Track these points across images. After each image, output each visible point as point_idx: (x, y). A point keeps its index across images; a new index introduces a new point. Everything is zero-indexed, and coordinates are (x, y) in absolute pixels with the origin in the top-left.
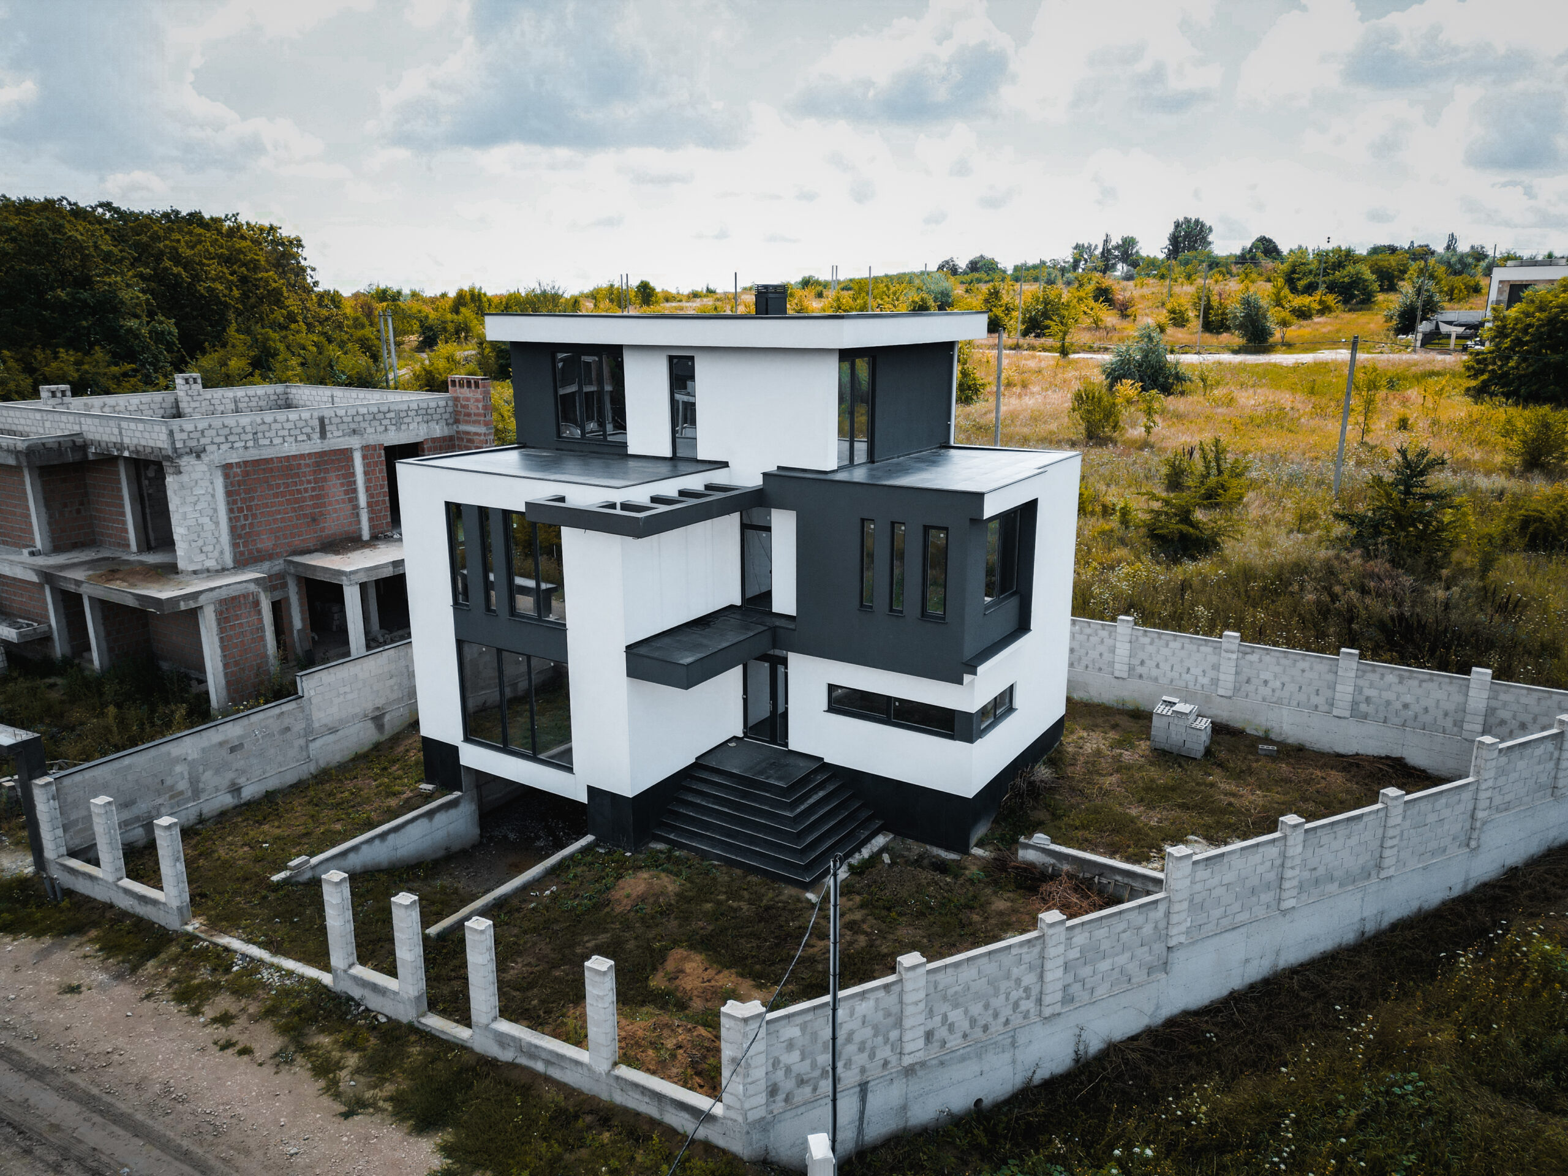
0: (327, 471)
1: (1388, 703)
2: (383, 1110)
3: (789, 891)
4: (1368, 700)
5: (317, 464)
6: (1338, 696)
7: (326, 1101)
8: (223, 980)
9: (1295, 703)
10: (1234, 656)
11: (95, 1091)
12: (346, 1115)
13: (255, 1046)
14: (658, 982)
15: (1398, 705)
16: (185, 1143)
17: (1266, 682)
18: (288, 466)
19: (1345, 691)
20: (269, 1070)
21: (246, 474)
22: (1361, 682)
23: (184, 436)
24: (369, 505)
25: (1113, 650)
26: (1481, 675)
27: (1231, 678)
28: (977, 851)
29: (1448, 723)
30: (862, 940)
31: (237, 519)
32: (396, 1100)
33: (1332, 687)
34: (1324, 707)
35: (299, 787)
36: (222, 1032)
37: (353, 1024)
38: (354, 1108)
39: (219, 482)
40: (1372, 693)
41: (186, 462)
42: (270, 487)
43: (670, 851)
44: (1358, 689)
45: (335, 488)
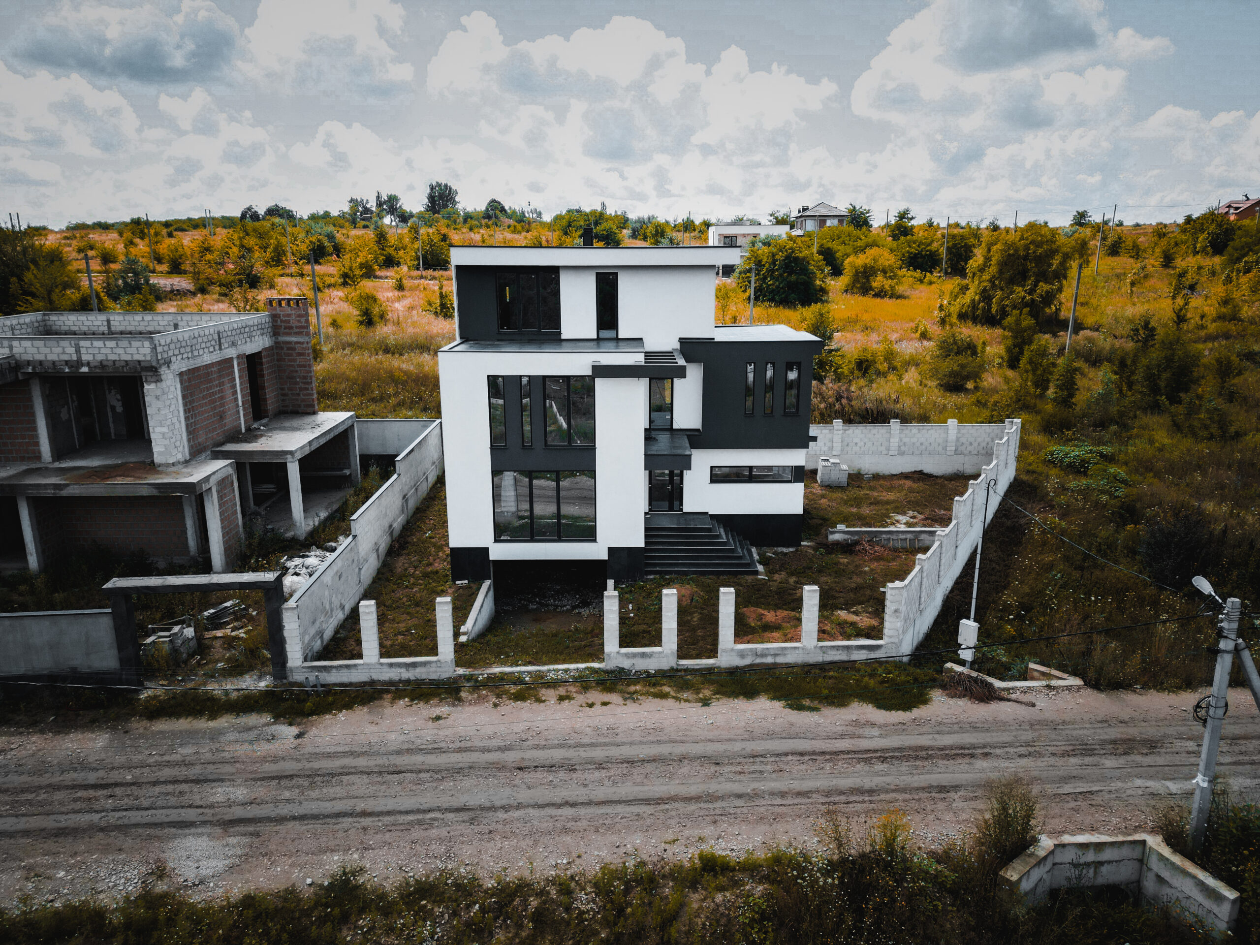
0: (223, 376)
1: (914, 444)
4: (905, 444)
5: (219, 370)
6: (891, 444)
9: (870, 452)
10: (840, 432)
12: (707, 705)
13: (606, 700)
15: (918, 444)
17: (856, 444)
18: (207, 373)
19: (895, 442)
21: (190, 380)
22: (902, 436)
23: (161, 349)
26: (952, 423)
27: (840, 445)
28: (804, 544)
29: (940, 449)
32: (718, 693)
33: (888, 441)
34: (885, 452)
38: (706, 702)
39: (179, 388)
40: (907, 441)
41: (163, 371)
42: (201, 391)
44: (901, 439)
45: (228, 390)
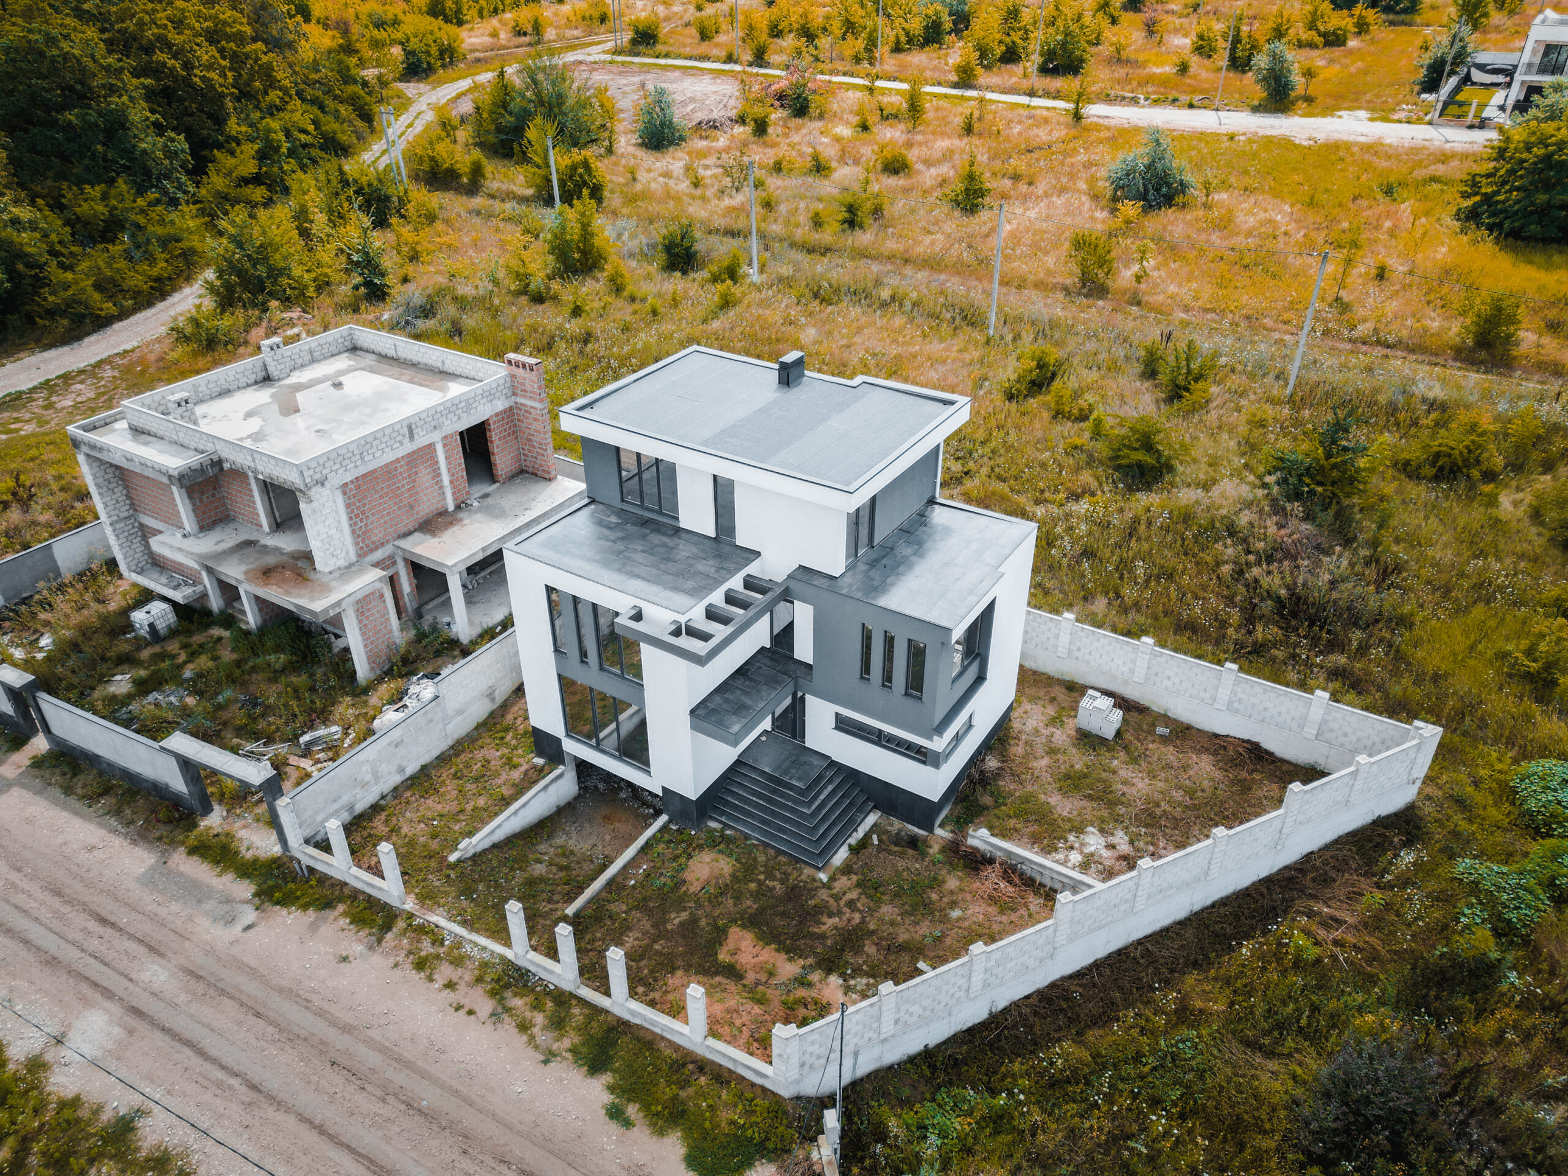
0: (416, 466)
1: (1254, 705)
2: (565, 1059)
3: (807, 871)
4: (1240, 701)
5: (408, 463)
6: (1219, 695)
7: (531, 1052)
8: (441, 950)
9: (1188, 695)
10: (1148, 656)
11: (387, 1044)
12: (546, 1062)
13: (476, 1008)
14: (723, 956)
15: (1260, 708)
16: (455, 1084)
17: (1169, 678)
18: (389, 471)
19: (1224, 694)
20: (489, 1026)
21: (358, 487)
22: (1237, 687)
23: (311, 472)
24: (451, 482)
25: (1057, 637)
27: (1144, 672)
28: (939, 831)
29: (1294, 725)
30: (857, 917)
31: (355, 524)
32: (573, 1051)
33: (1216, 688)
34: (1208, 701)
35: (443, 759)
36: (449, 996)
37: (533, 990)
38: (549, 1057)
39: (340, 499)
40: (1243, 697)
41: (315, 492)
42: (377, 492)
43: (722, 831)
44: (1234, 693)
45: (424, 475)
